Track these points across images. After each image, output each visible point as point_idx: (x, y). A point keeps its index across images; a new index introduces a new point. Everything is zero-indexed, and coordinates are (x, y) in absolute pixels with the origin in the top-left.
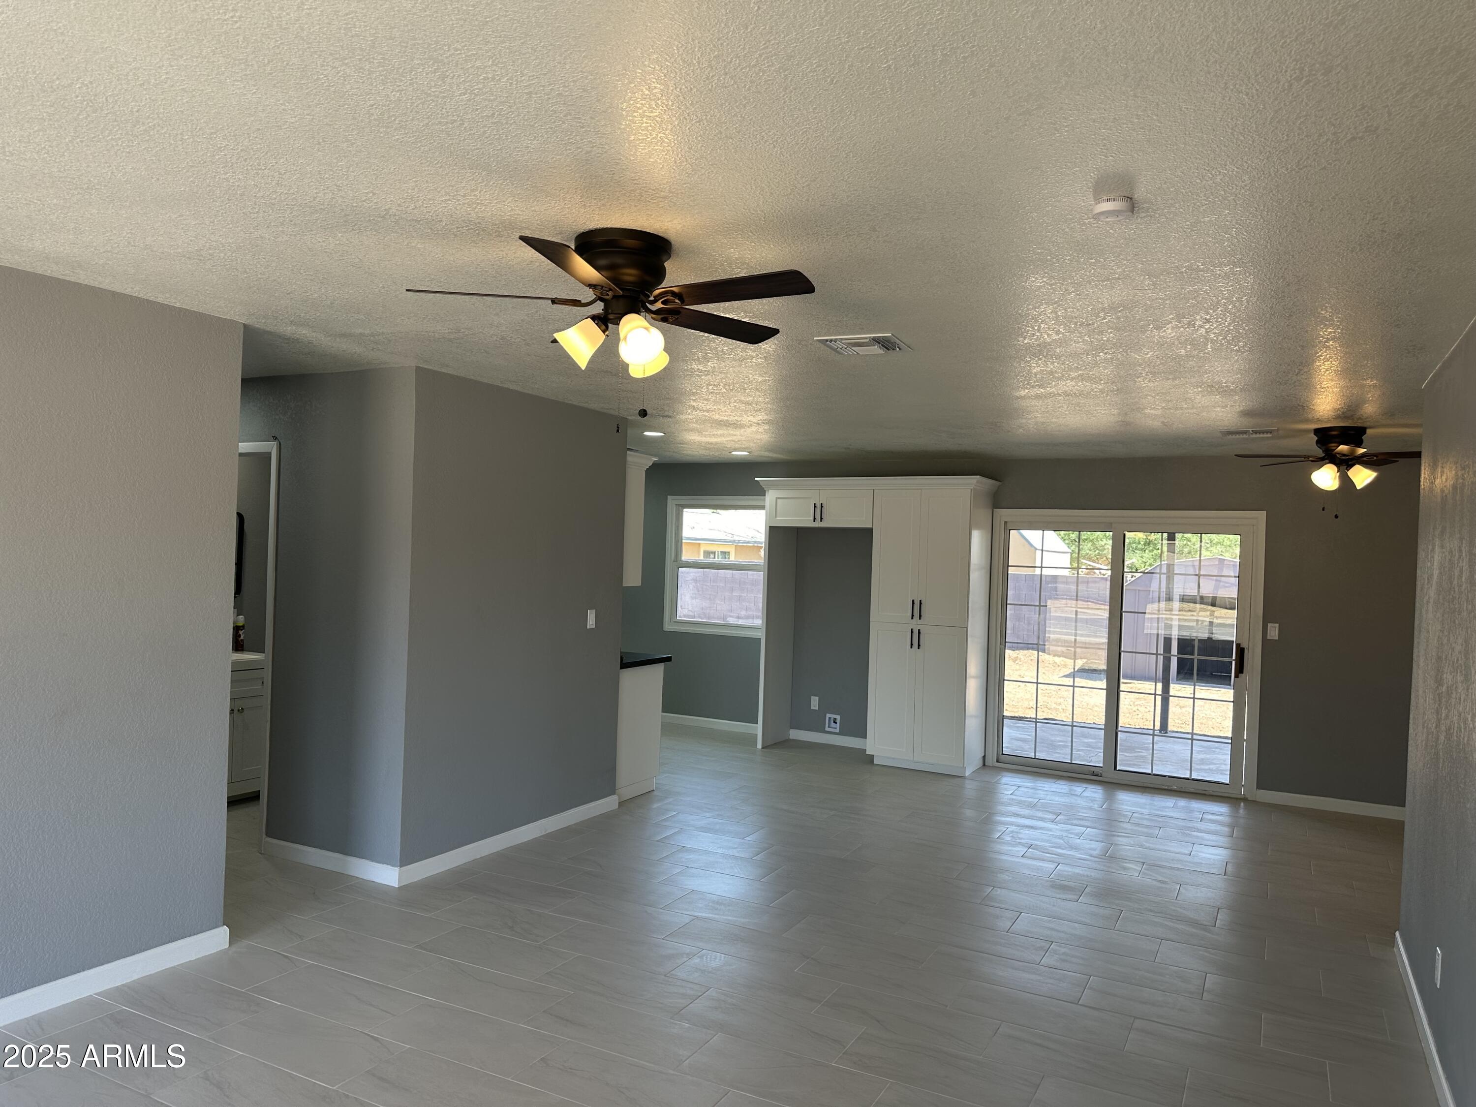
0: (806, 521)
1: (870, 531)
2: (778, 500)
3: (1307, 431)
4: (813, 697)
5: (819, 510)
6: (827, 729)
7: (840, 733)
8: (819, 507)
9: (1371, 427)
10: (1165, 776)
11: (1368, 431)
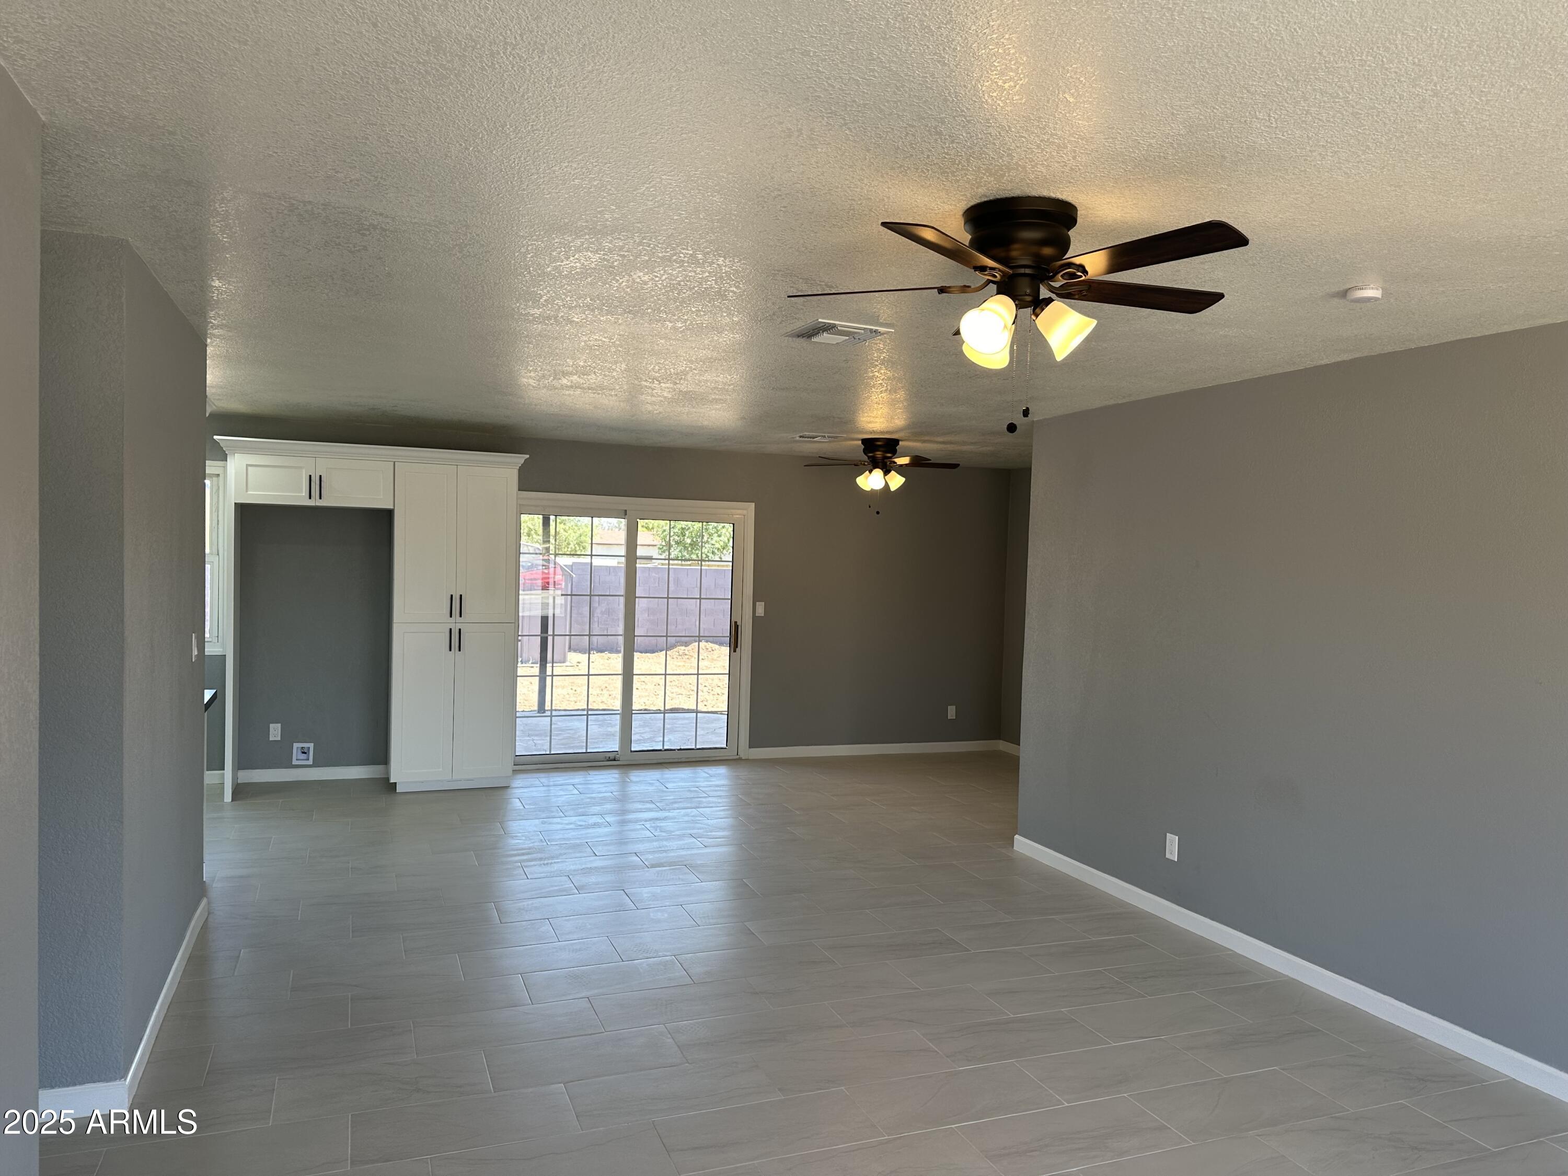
0: (298, 497)
1: (388, 515)
2: (250, 468)
3: (857, 439)
4: (272, 726)
5: (316, 484)
6: (295, 762)
7: (316, 764)
8: (315, 480)
9: (902, 441)
10: (674, 750)
11: (900, 443)
